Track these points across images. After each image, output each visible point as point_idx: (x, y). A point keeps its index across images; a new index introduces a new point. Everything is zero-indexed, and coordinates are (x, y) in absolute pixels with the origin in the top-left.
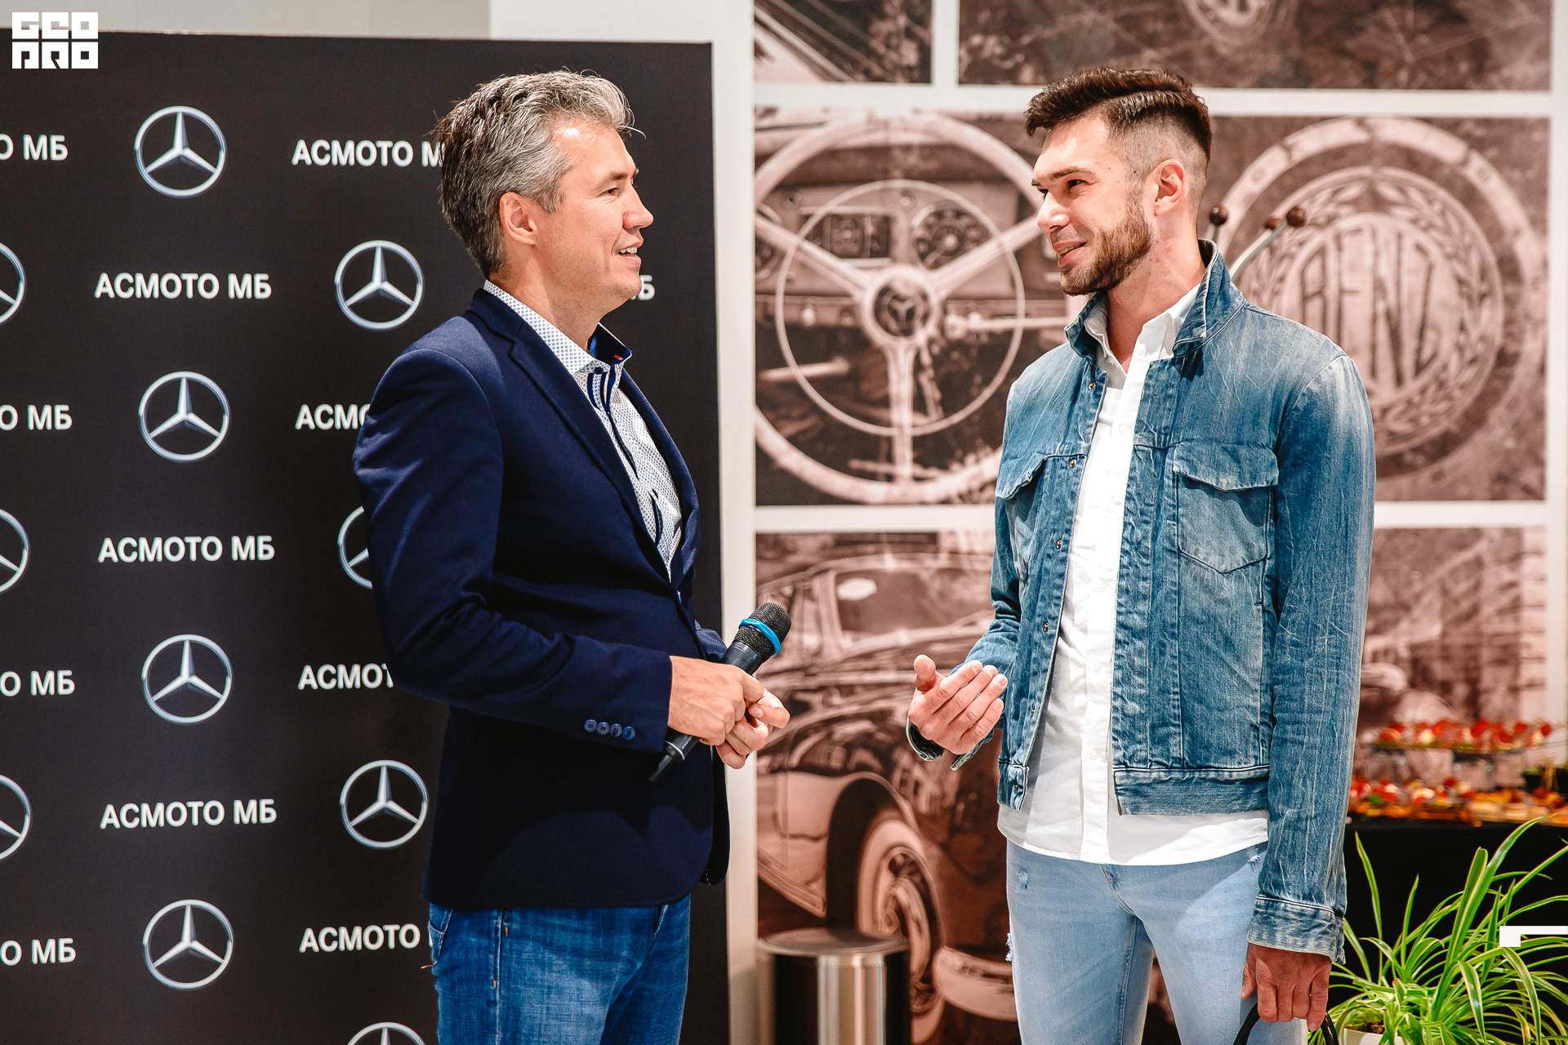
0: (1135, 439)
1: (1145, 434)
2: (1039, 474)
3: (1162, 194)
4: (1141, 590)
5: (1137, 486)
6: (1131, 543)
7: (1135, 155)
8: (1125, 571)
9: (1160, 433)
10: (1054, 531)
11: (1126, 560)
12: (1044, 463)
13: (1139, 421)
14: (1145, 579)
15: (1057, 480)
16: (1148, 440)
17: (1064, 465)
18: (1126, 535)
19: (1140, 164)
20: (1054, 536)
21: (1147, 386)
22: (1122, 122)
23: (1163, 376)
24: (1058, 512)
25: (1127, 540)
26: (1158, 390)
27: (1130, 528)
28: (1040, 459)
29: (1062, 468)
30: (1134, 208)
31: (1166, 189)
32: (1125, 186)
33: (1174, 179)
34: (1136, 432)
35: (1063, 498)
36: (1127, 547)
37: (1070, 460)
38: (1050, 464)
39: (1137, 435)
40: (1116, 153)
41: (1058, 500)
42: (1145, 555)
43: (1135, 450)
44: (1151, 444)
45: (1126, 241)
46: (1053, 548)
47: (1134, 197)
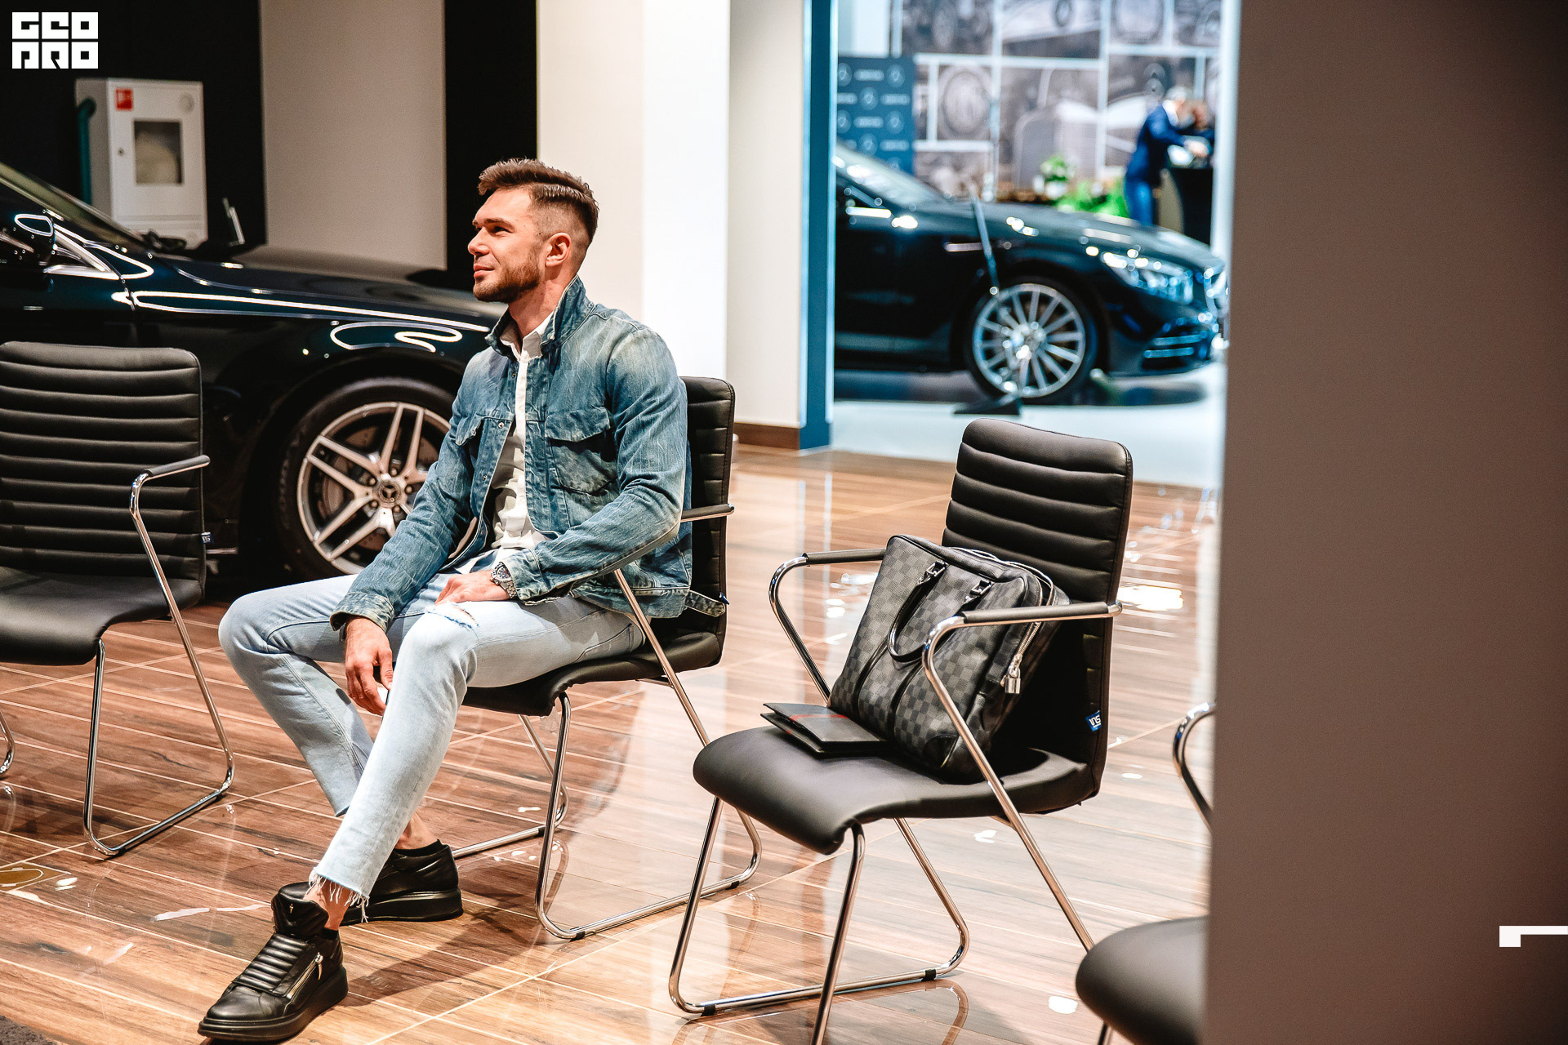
0: (526, 416)
1: (532, 413)
2: (479, 431)
3: (553, 253)
4: (544, 512)
5: (532, 448)
6: (532, 485)
7: (543, 222)
8: (531, 502)
9: (541, 411)
10: (483, 469)
11: (530, 495)
12: (482, 421)
13: (527, 404)
14: (545, 506)
15: (489, 435)
16: (534, 416)
17: (495, 425)
18: (528, 479)
19: (546, 231)
20: (482, 472)
21: (528, 378)
22: (543, 200)
23: (538, 370)
24: (487, 456)
25: (529, 482)
26: (535, 381)
27: (530, 475)
28: (479, 419)
29: (493, 427)
30: (533, 257)
31: (556, 251)
32: (532, 240)
33: (563, 245)
34: (526, 412)
35: (492, 447)
36: (529, 487)
37: (499, 422)
38: (485, 423)
39: (527, 414)
40: (531, 217)
41: (488, 448)
42: (543, 492)
43: (527, 425)
44: (537, 419)
45: (522, 277)
46: (480, 480)
47: (536, 250)
